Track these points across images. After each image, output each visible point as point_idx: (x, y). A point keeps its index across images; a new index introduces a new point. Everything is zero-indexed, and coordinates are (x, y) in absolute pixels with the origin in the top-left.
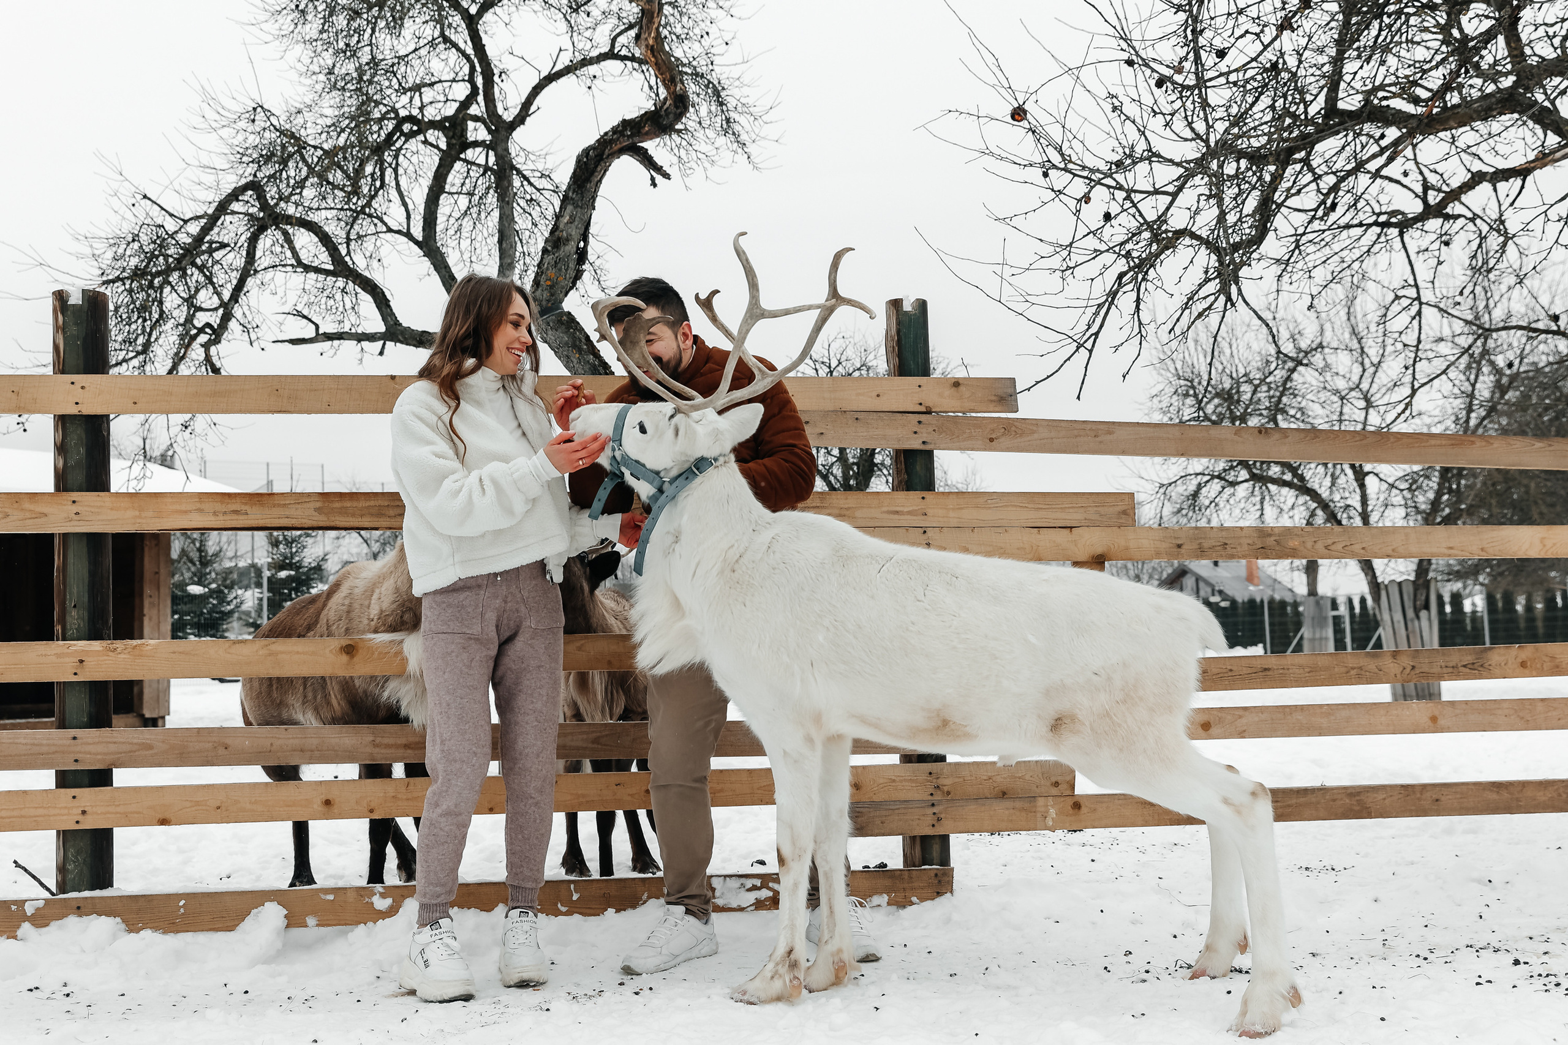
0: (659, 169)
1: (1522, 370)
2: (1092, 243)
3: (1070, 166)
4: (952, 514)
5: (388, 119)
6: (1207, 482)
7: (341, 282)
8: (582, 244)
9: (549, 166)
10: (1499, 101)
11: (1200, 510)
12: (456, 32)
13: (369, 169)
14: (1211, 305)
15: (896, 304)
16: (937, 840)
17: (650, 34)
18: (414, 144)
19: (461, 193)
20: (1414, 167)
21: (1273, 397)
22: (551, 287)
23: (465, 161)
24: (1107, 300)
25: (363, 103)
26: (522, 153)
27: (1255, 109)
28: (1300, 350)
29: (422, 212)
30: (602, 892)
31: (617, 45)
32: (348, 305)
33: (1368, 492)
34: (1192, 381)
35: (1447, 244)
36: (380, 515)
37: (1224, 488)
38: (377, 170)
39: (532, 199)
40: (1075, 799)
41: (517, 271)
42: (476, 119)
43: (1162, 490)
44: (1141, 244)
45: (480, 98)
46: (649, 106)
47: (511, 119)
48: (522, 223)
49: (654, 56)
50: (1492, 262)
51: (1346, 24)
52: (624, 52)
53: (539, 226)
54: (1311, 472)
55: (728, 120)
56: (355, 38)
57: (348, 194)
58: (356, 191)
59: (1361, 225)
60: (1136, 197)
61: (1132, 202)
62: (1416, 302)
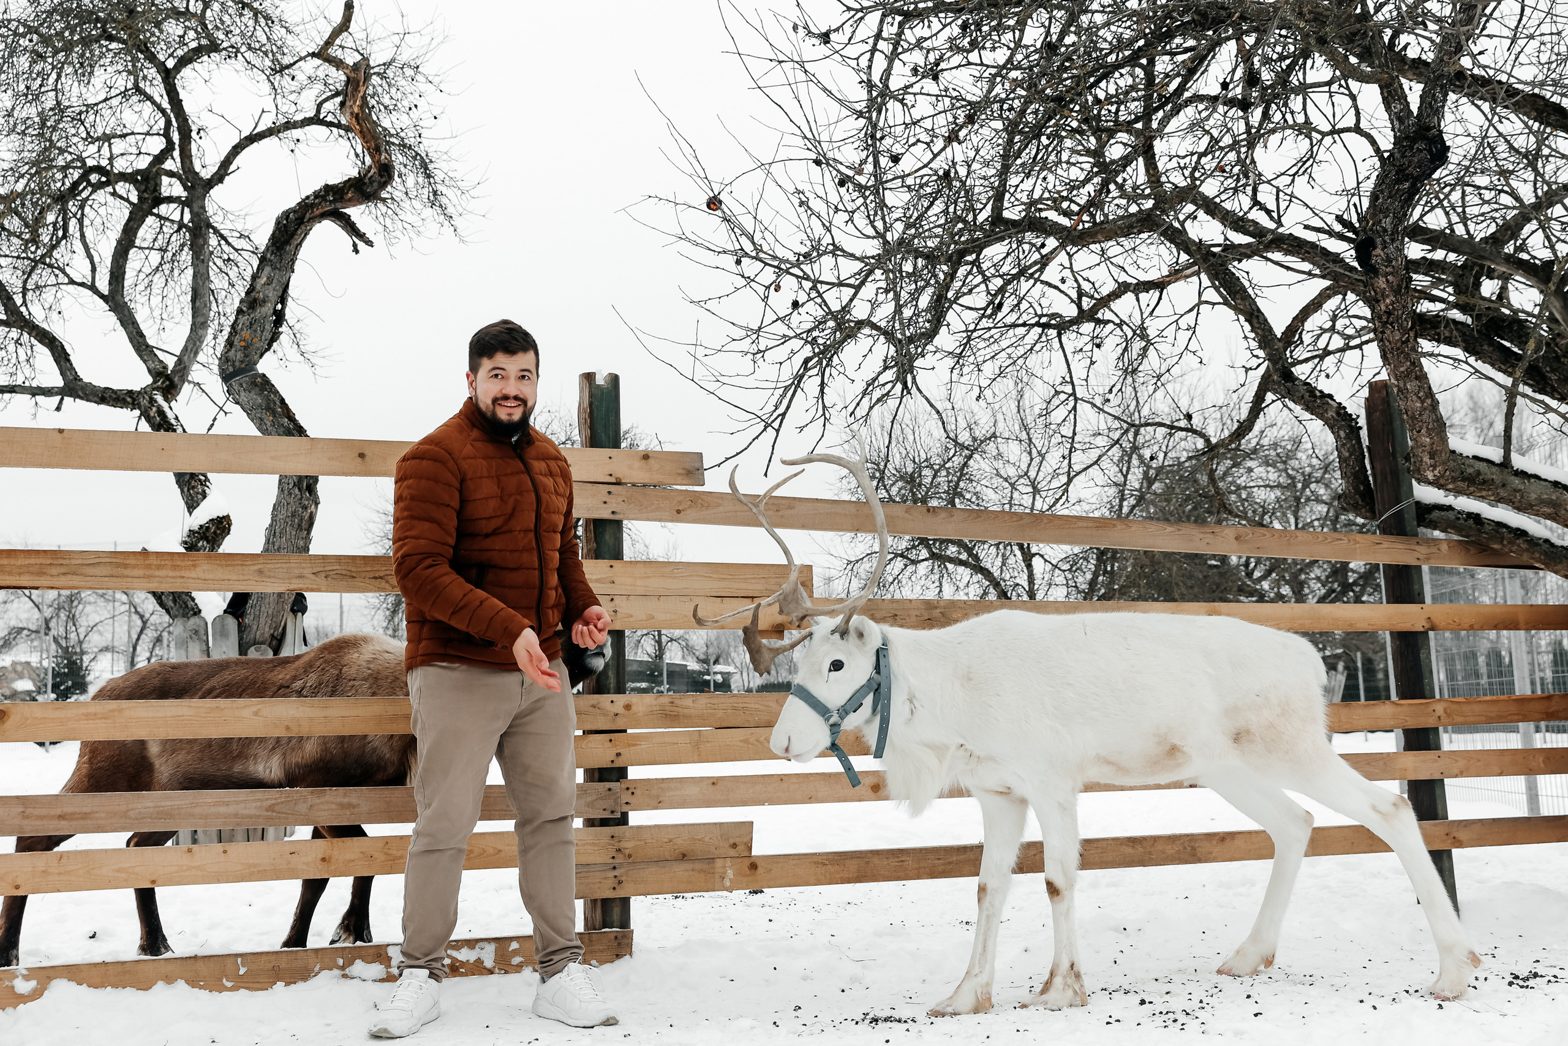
0: (361, 236)
1: (1166, 463)
2: (780, 329)
3: (762, 255)
4: (639, 583)
5: (74, 168)
6: (891, 560)
7: (14, 333)
8: (279, 307)
9: (249, 226)
10: (1138, 221)
11: (884, 586)
12: (152, 85)
13: (51, 217)
14: (889, 392)
15: (589, 377)
16: (618, 902)
17: (355, 102)
18: (101, 195)
19: (152, 248)
20: (1070, 276)
21: (951, 481)
22: (246, 348)
23: (158, 216)
24: (793, 383)
25: (46, 149)
26: (220, 212)
27: (930, 213)
28: (975, 439)
29: (109, 265)
30: (271, 965)
31: (322, 110)
32: (22, 357)
33: (1035, 572)
34: (878, 465)
35: (1098, 346)
36: (41, 573)
37: (906, 566)
38: (60, 219)
39: (229, 259)
40: (752, 860)
41: (210, 331)
42: (171, 174)
43: (850, 567)
44: (826, 332)
45: (176, 153)
46: (354, 173)
47: (208, 177)
48: (218, 282)
49: (359, 124)
50: (1135, 364)
51: (1010, 142)
52: (330, 118)
53: (237, 287)
54: (984, 552)
55: (435, 193)
56: (39, 81)
57: (27, 242)
58: (35, 240)
59: (1024, 324)
60: (822, 288)
61: (818, 292)
62: (1072, 398)
